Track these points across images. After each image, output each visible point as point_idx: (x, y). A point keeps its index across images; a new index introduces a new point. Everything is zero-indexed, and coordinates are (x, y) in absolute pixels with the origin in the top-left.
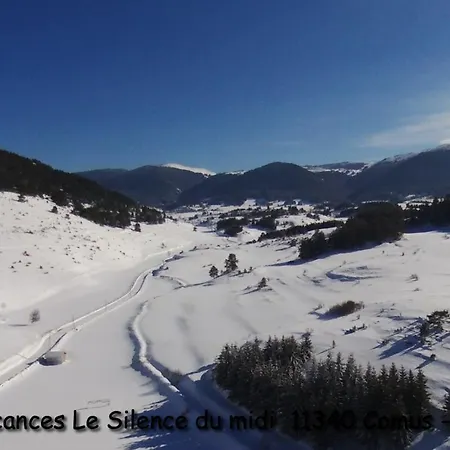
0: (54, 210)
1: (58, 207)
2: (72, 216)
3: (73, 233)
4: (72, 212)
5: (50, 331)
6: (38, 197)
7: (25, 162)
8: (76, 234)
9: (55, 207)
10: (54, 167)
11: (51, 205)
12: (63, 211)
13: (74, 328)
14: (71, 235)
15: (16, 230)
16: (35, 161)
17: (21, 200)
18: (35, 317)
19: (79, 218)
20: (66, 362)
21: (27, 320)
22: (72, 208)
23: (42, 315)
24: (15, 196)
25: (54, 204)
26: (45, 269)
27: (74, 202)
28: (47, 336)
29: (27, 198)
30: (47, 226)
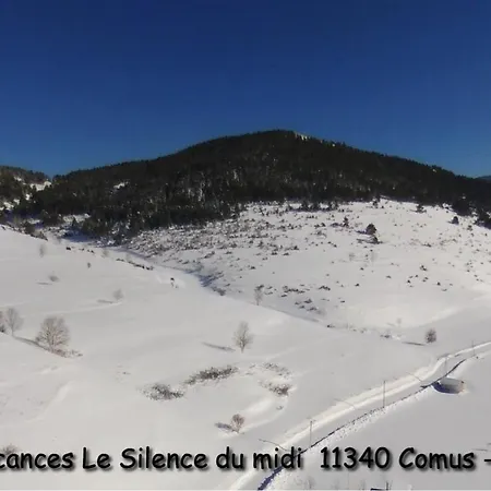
0: (455, 221)
1: (459, 217)
2: (475, 227)
3: (477, 246)
4: (476, 223)
5: (446, 355)
6: (437, 207)
7: (425, 169)
8: (479, 248)
9: (456, 218)
10: (456, 173)
11: (452, 215)
12: (465, 221)
13: (473, 354)
14: (475, 249)
15: (414, 242)
16: (434, 167)
17: (419, 210)
18: (431, 338)
19: (484, 230)
20: (464, 392)
21: (422, 339)
22: (476, 218)
23: (438, 336)
24: (413, 206)
25: (455, 214)
26: (443, 286)
27: (479, 212)
28: (444, 359)
29: (425, 208)
30: (448, 238)
